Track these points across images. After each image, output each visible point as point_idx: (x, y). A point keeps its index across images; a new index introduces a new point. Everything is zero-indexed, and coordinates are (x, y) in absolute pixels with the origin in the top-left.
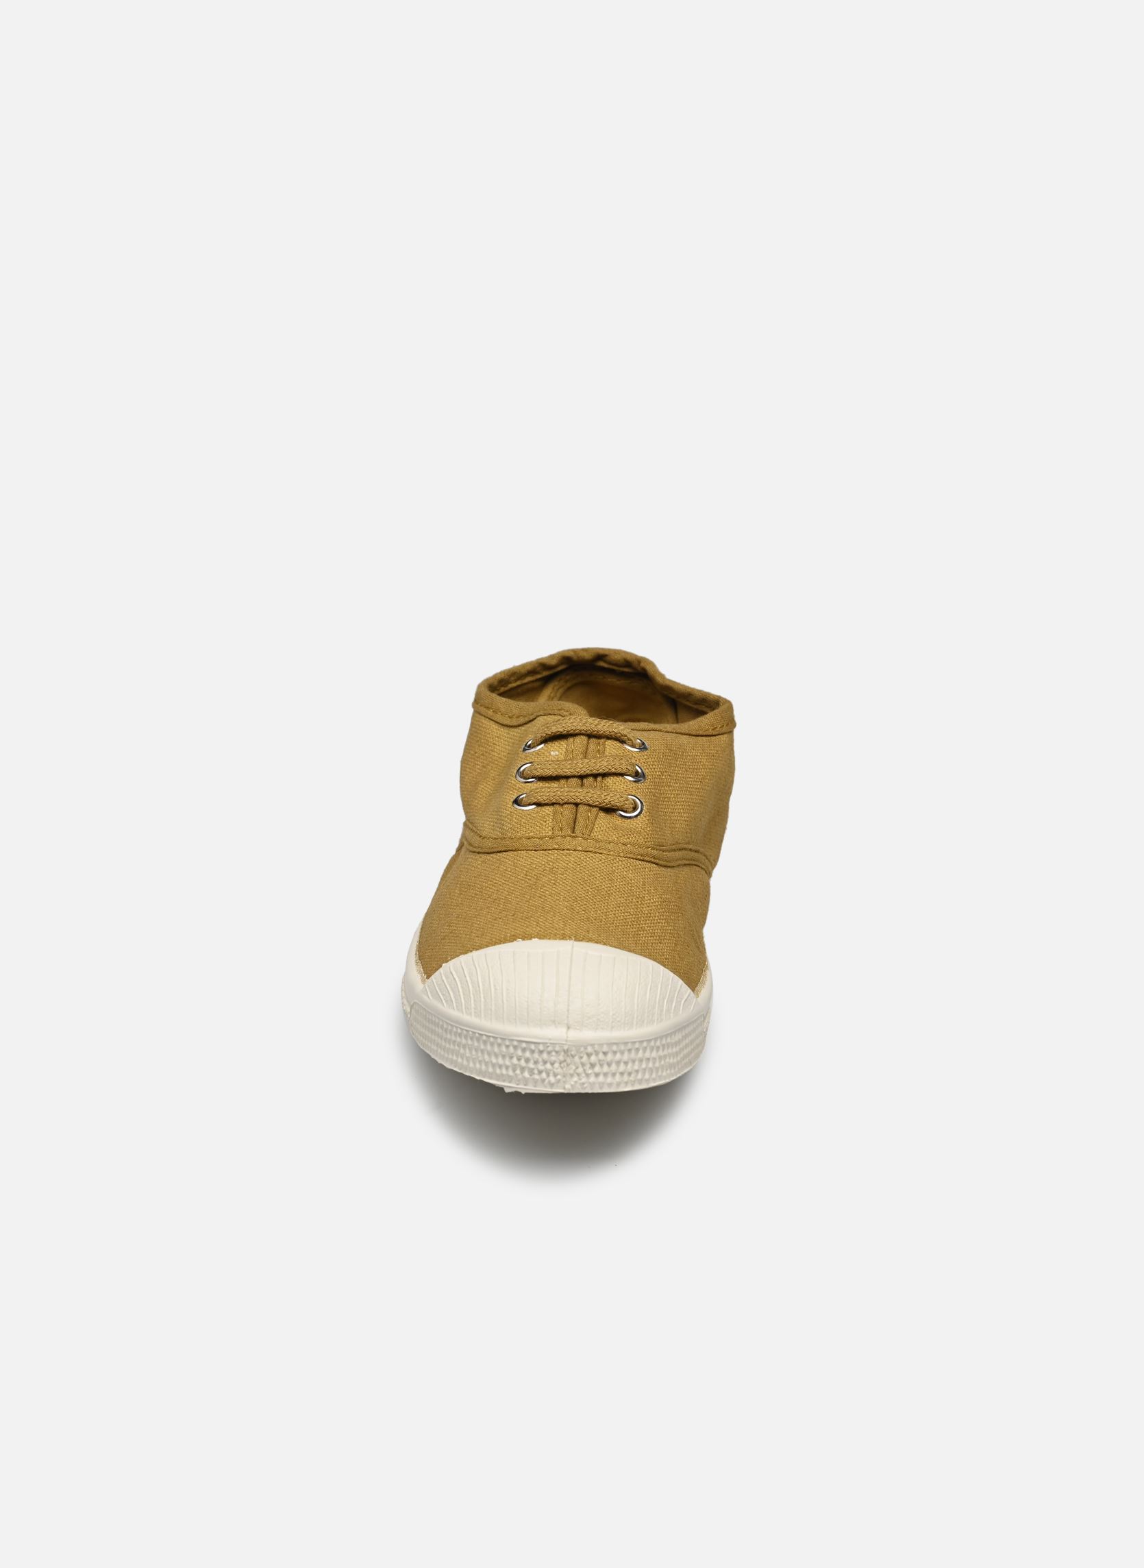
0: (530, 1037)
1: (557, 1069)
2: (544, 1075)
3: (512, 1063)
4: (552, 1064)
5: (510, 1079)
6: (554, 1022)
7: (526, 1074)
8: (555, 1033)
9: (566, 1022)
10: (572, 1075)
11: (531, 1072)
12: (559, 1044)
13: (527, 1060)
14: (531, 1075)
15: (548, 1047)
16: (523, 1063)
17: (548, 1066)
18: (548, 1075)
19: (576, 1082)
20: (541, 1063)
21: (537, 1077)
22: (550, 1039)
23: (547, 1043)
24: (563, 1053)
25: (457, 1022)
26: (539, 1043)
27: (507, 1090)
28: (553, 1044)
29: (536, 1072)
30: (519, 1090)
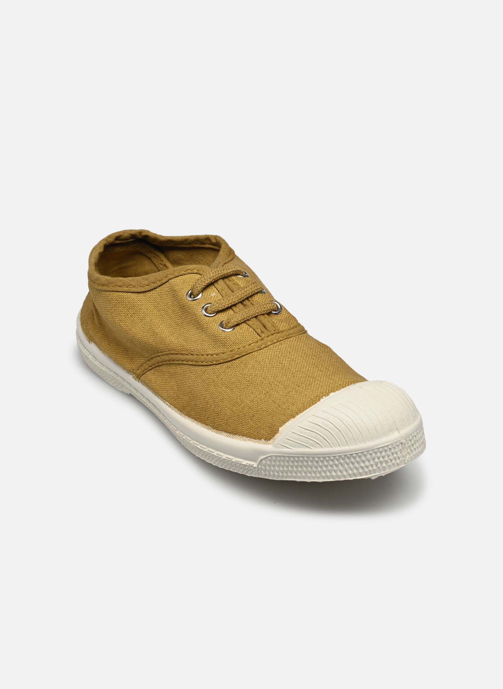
0: (384, 444)
1: (400, 455)
2: (394, 461)
3: (375, 462)
4: (396, 453)
5: (374, 471)
6: (390, 430)
7: (384, 465)
8: (394, 436)
9: (396, 428)
10: (406, 455)
11: (386, 462)
12: (398, 441)
13: (383, 457)
14: (386, 464)
15: (394, 445)
16: (381, 459)
17: (395, 455)
18: (396, 460)
19: (409, 458)
20: (391, 455)
21: (390, 464)
22: (394, 440)
23: (393, 443)
24: (400, 445)
25: (330, 454)
26: (388, 445)
27: (373, 478)
28: (396, 442)
29: (389, 461)
30: (381, 475)
